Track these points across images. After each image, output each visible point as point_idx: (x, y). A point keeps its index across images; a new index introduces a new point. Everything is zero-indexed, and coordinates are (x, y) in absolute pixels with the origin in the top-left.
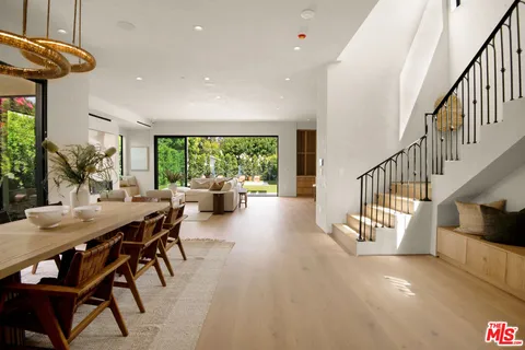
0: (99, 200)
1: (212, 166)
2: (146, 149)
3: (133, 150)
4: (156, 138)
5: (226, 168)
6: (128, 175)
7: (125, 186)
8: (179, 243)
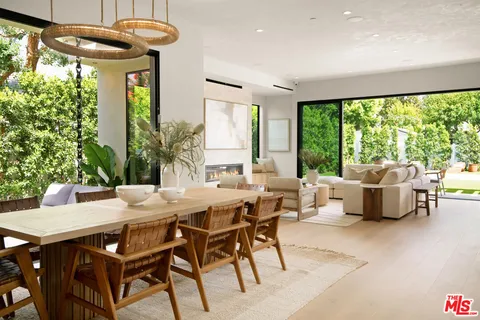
0: (218, 186)
1: (401, 145)
2: (287, 122)
3: (271, 124)
4: (300, 105)
5: (426, 149)
6: (264, 157)
7: (259, 172)
8: (277, 246)
